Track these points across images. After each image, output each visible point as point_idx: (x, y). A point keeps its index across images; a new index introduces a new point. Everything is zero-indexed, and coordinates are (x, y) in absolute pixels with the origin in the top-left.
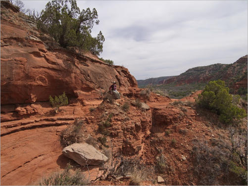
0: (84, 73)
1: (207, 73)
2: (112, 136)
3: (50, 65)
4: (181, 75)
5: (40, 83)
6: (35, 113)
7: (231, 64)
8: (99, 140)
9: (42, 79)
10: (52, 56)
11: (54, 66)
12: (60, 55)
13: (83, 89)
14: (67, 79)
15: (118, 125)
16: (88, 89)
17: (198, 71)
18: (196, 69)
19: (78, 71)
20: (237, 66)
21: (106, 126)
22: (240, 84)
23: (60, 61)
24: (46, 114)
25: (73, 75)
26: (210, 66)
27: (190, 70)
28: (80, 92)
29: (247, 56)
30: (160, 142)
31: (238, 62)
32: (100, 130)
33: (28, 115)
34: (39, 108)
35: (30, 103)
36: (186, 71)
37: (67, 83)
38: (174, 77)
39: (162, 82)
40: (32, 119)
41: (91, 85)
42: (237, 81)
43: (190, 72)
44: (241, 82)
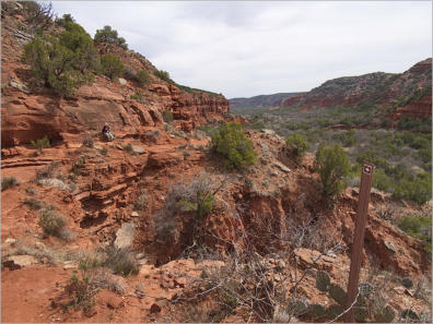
0: (70, 115)
1: (358, 88)
2: (83, 175)
3: (30, 111)
4: (313, 90)
5: (21, 128)
6: (18, 155)
7: (400, 75)
8: (70, 177)
9: (23, 125)
10: (33, 101)
11: (34, 112)
12: (42, 99)
13: (70, 132)
14: (51, 122)
15: (92, 167)
16: (75, 131)
17: (343, 84)
18: (340, 82)
19: (63, 114)
20: (410, 78)
21: (77, 166)
22: (404, 111)
23: (41, 106)
24: (30, 156)
25: (57, 118)
26: (364, 77)
27: (328, 82)
28: (65, 135)
29: (430, 59)
30: (146, 185)
31: (412, 70)
32: (72, 170)
33: (12, 156)
34: (22, 149)
35: (13, 146)
36: (323, 85)
37: (50, 126)
38: (300, 94)
39: (278, 103)
40: (15, 160)
41: (79, 127)
42: (400, 106)
43: (328, 86)
44: (405, 109)
